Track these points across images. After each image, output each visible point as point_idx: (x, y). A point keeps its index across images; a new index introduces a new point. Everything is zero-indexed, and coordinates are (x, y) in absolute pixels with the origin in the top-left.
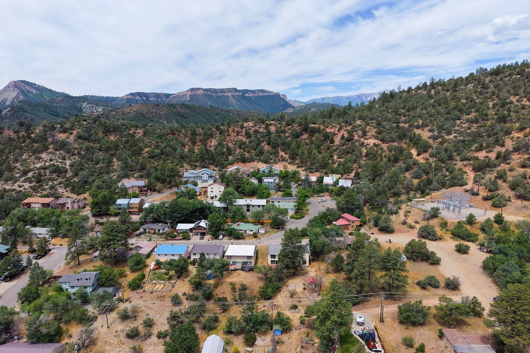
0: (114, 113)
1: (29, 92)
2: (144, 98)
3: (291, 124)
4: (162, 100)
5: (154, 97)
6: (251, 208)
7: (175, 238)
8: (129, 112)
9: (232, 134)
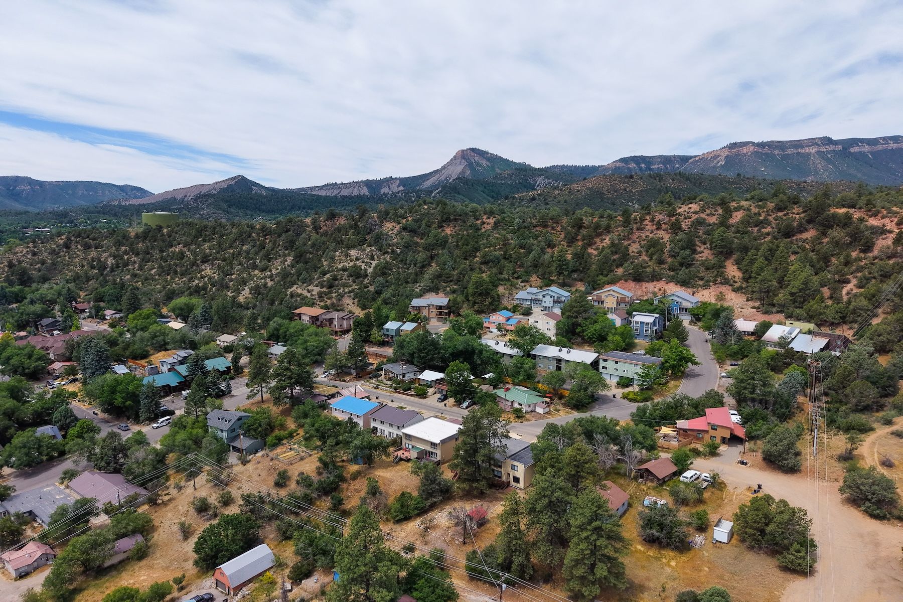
0: (557, 192)
1: (478, 164)
2: (643, 165)
3: (785, 208)
4: (674, 167)
5: (661, 162)
6: (563, 365)
7: (406, 391)
8: (578, 191)
9: (648, 227)
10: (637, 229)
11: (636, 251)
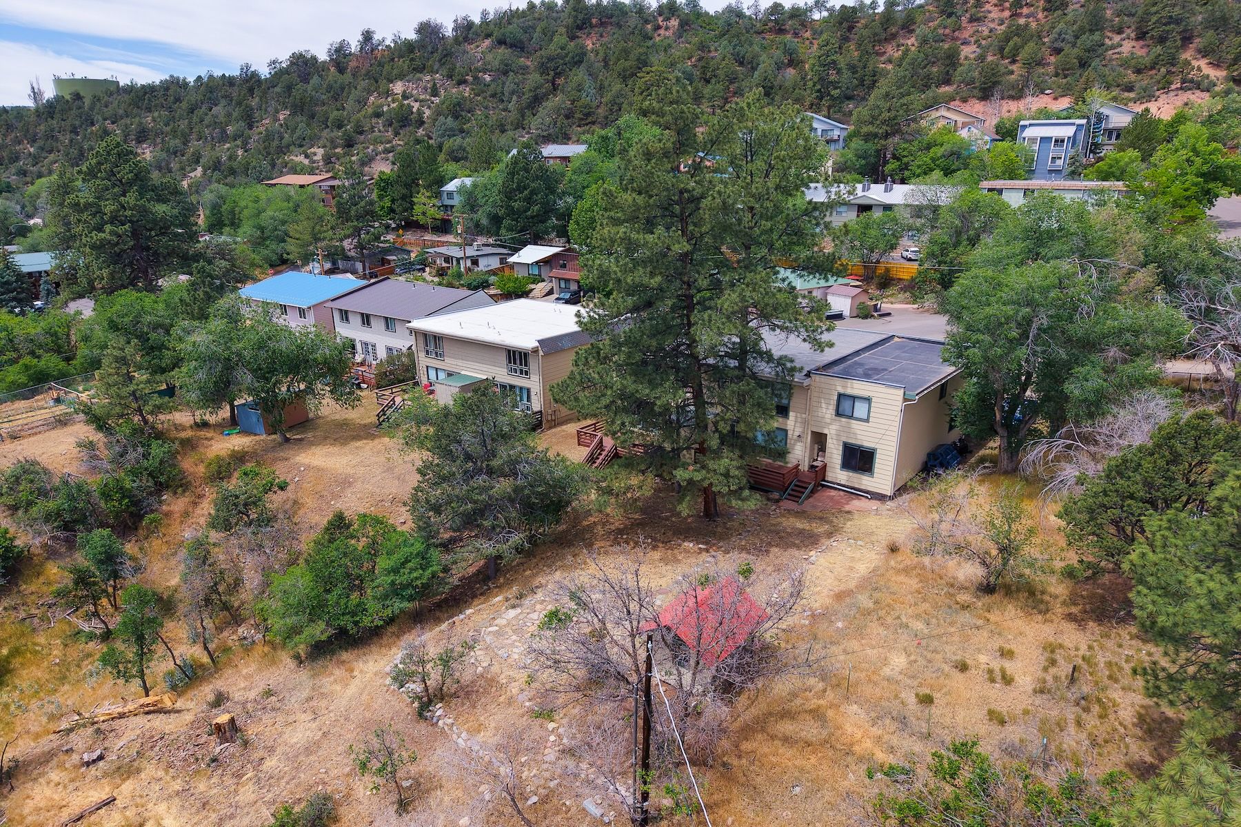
9: (992, 15)
10: (971, 20)
11: (972, 56)
